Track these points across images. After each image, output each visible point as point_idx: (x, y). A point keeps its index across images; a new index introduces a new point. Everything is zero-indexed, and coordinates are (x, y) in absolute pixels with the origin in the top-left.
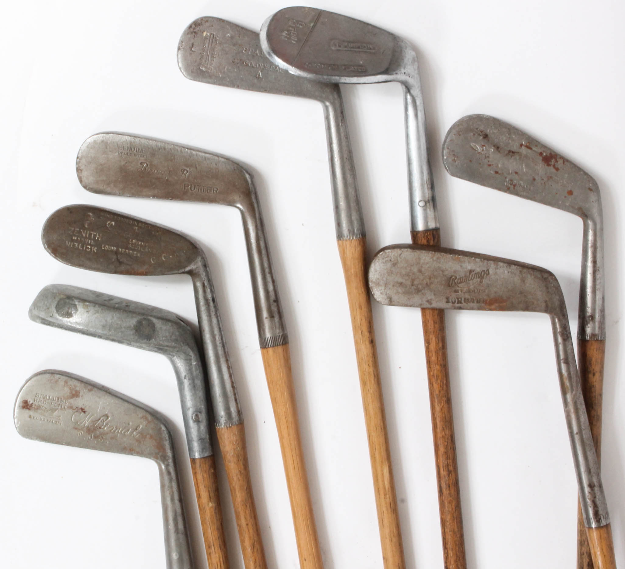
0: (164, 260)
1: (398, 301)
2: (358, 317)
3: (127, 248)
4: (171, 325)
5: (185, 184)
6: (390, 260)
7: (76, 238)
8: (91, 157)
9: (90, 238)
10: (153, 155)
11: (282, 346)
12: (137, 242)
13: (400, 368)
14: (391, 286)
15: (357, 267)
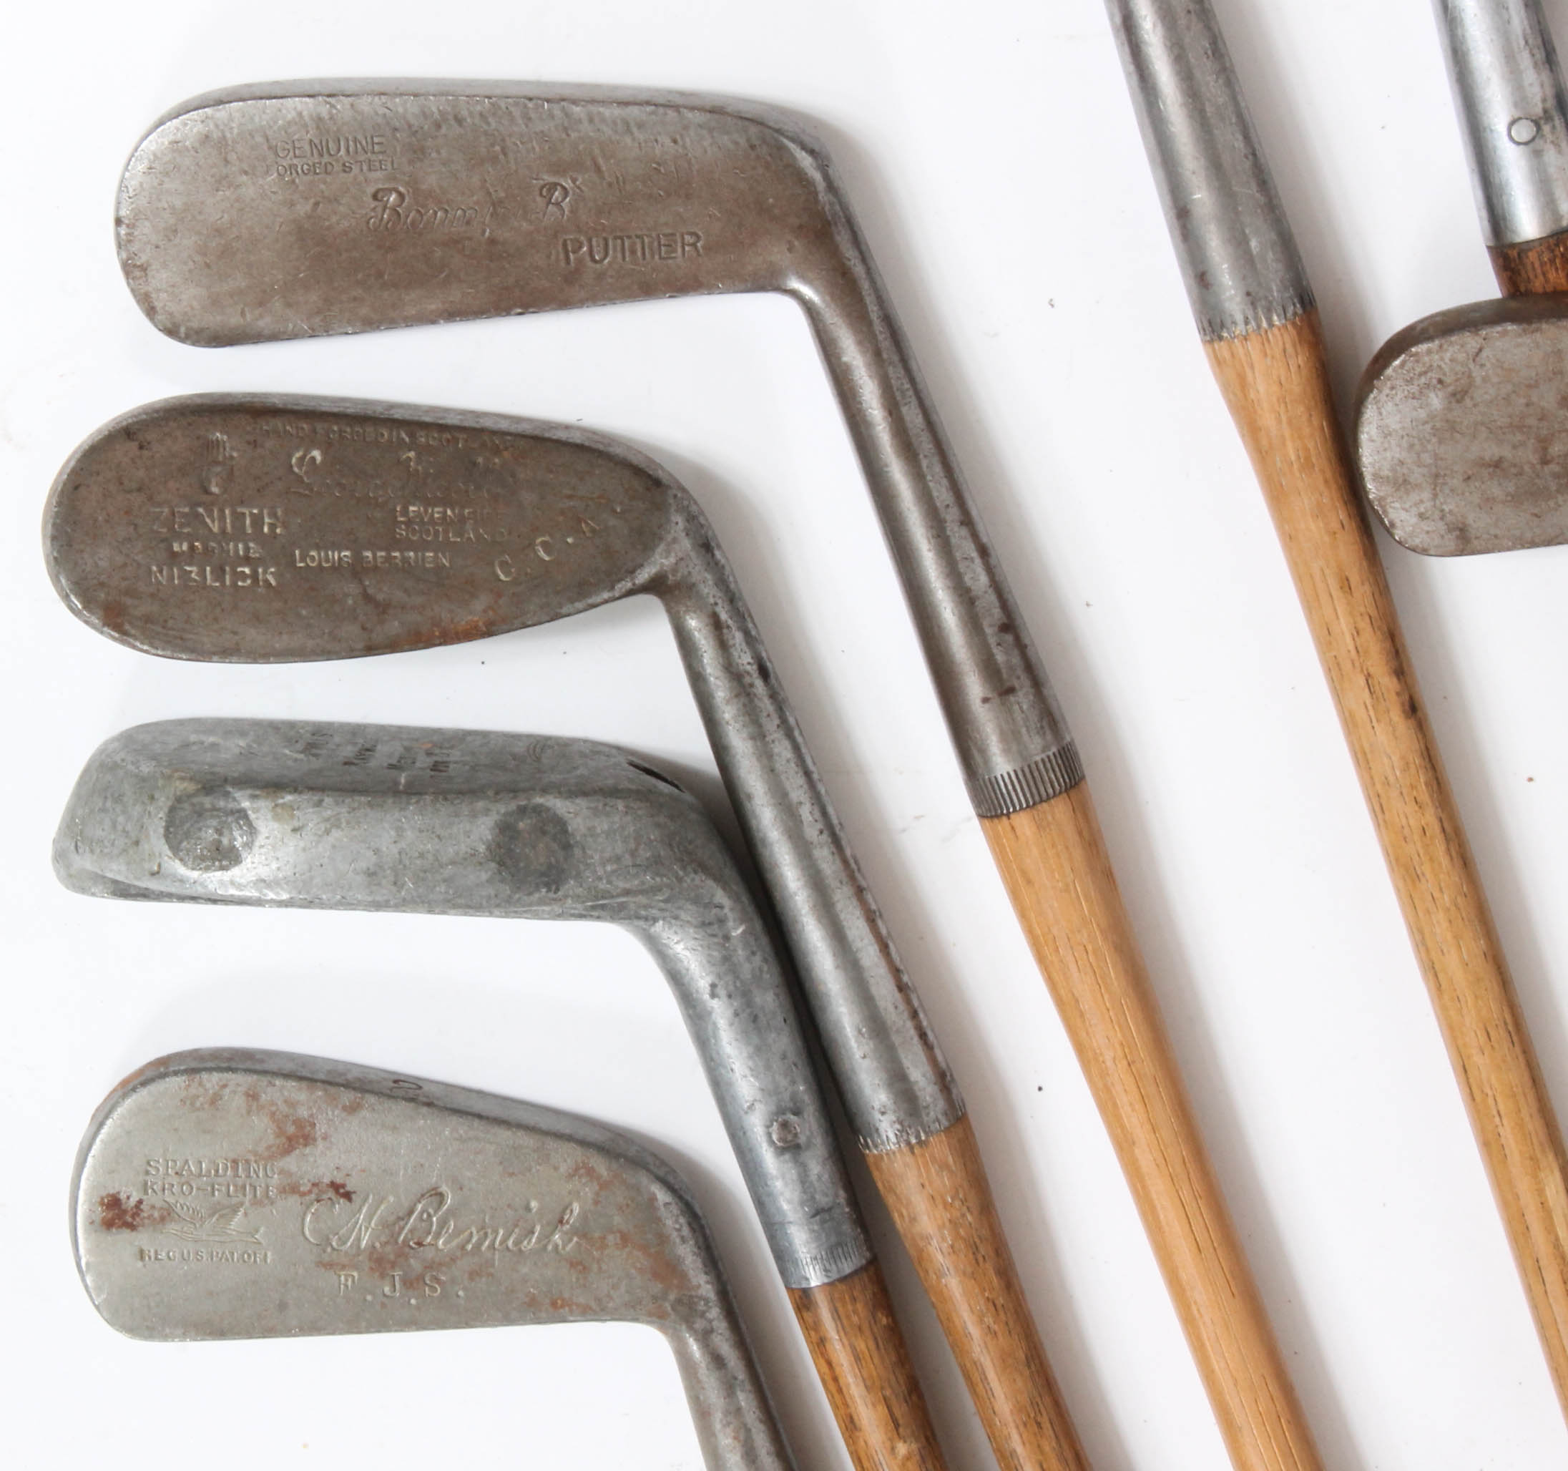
0: (547, 558)
1: (1493, 531)
2: (1343, 626)
3: (395, 543)
4: (627, 807)
5: (565, 245)
6: (1440, 381)
7: (185, 547)
8: (173, 208)
9: (239, 534)
10: (418, 152)
11: (1065, 795)
12: (426, 511)
13: (1530, 780)
14: (1456, 482)
15: (1307, 431)
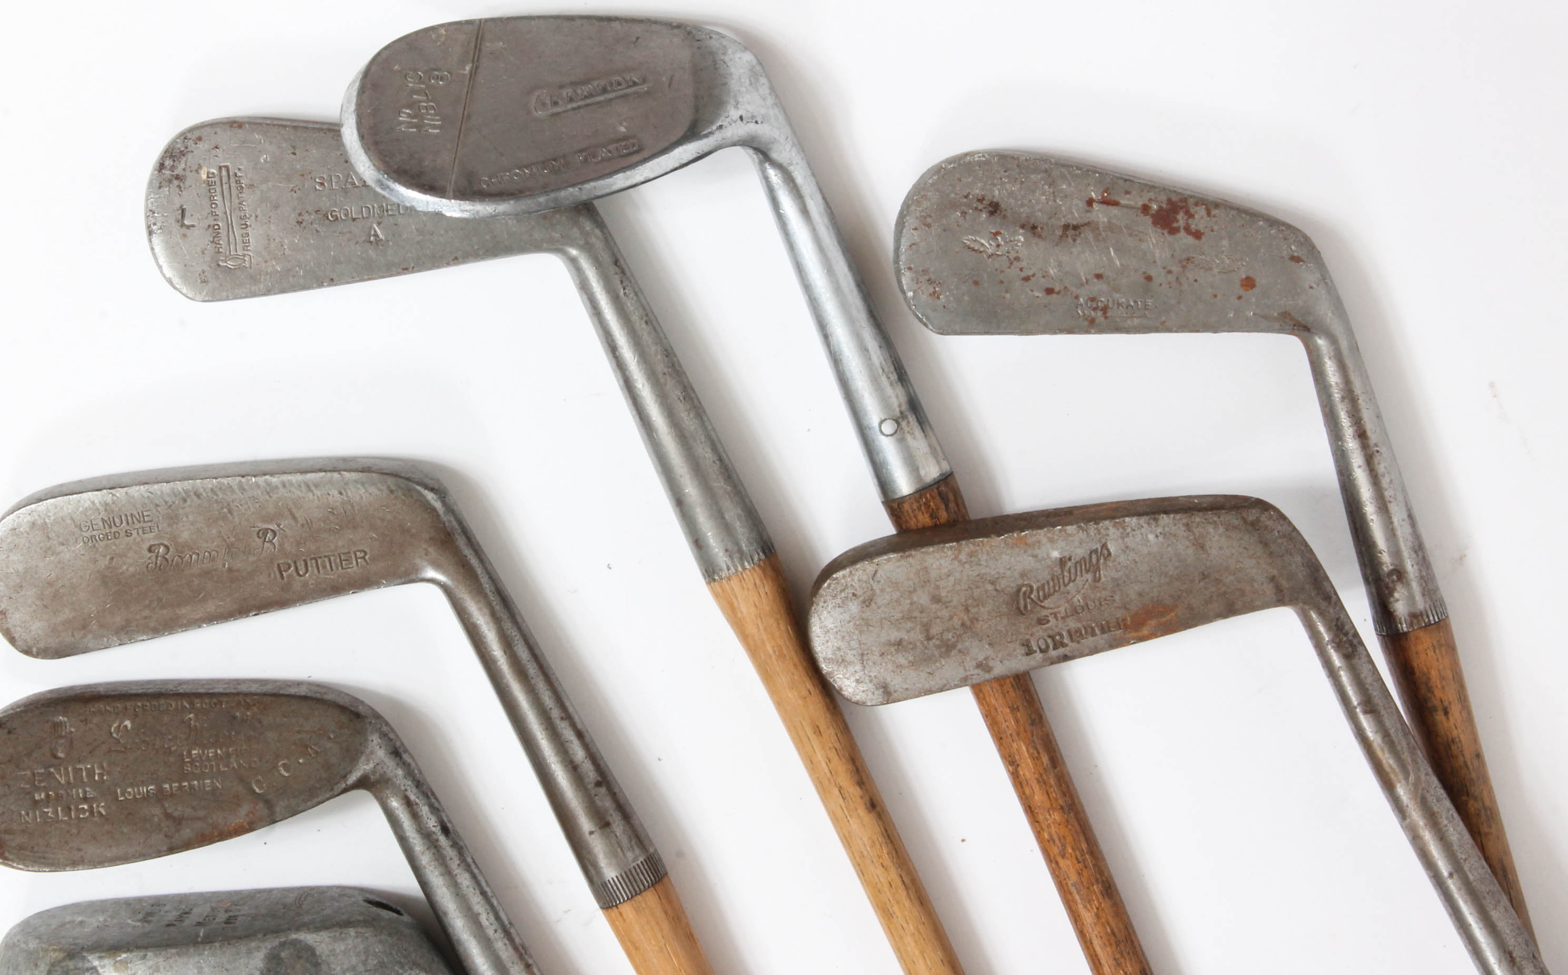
0: (286, 774)
1: (905, 686)
2: (820, 757)
3: (183, 776)
4: (356, 933)
5: (279, 565)
6: (854, 595)
7: (43, 796)
8: (17, 572)
9: (79, 782)
10: (173, 518)
11: (652, 889)
12: (203, 753)
13: (963, 840)
14: (876, 657)
15: (777, 634)
